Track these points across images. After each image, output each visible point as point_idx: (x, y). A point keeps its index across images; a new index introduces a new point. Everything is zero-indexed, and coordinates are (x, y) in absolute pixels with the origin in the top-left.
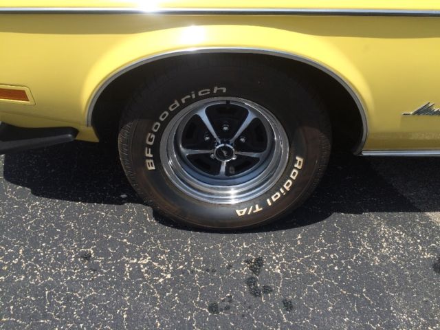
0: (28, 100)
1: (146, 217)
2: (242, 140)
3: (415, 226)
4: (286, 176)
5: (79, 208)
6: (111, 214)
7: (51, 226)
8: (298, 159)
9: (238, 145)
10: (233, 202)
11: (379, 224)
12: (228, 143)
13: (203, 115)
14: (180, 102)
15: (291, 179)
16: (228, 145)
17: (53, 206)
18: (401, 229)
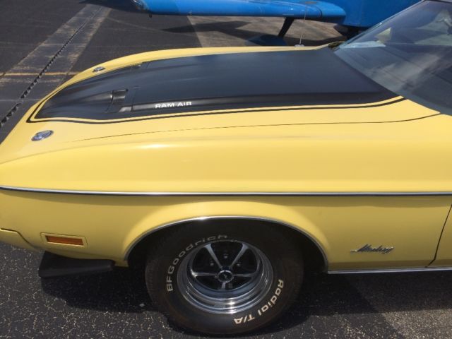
0: (82, 245)
1: (161, 325)
2: (238, 265)
3: (373, 326)
4: (272, 293)
5: (107, 317)
6: (133, 322)
7: (86, 335)
8: (281, 281)
9: (235, 270)
10: (232, 312)
11: (346, 326)
12: (228, 269)
13: (209, 247)
14: (194, 244)
15: (276, 295)
16: (227, 271)
17: (86, 316)
18: (362, 330)
